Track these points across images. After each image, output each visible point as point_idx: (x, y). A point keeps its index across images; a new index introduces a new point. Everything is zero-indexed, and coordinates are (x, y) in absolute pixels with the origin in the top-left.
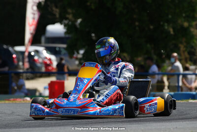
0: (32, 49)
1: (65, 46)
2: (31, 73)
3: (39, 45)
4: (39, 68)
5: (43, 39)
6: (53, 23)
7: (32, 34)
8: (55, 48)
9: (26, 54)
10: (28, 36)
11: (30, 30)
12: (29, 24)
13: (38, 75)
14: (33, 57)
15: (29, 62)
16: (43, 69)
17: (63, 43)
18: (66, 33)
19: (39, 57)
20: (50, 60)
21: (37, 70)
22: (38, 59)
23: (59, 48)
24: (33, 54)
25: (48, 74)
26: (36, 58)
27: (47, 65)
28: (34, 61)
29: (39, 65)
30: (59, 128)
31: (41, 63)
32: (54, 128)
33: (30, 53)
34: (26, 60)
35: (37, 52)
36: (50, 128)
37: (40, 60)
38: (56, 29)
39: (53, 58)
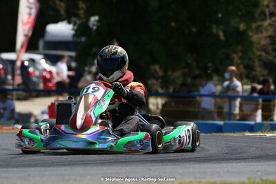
0: (26, 57)
1: (73, 54)
2: (23, 90)
3: (36, 51)
4: (36, 84)
5: (41, 44)
6: (56, 21)
7: (26, 36)
9: (19, 64)
10: (21, 39)
11: (24, 30)
12: (23, 22)
13: (34, 93)
14: (26, 68)
15: (22, 75)
16: (41, 86)
17: (69, 49)
18: (74, 36)
19: (36, 68)
20: (50, 72)
21: (31, 87)
22: (34, 72)
24: (26, 63)
25: (47, 93)
26: (31, 70)
27: (46, 80)
28: (29, 73)
29: (35, 79)
30: (64, 168)
31: (38, 77)
32: (56, 168)
33: (23, 63)
34: (18, 72)
35: (32, 61)
36: (51, 168)
37: (37, 73)
38: (61, 29)
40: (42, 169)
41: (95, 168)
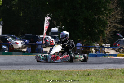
0: (46, 36)
1: (58, 36)
2: (45, 45)
4: (48, 44)
6: (54, 27)
8: (54, 36)
9: (44, 38)
10: (45, 32)
11: (46, 29)
12: (45, 27)
13: (48, 46)
14: (46, 39)
15: (45, 41)
19: (48, 39)
20: (52, 40)
23: (56, 36)
27: (51, 43)
28: (47, 41)
29: (48, 42)
30: (55, 65)
33: (45, 38)
35: (48, 37)
38: (55, 29)
39: (53, 40)
40: (50, 66)
41: (64, 65)
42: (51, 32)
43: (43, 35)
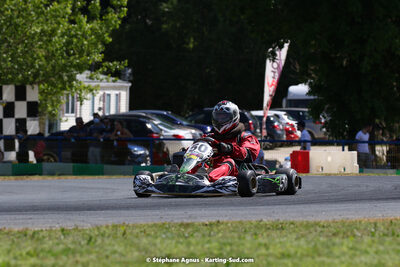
0: (271, 113)
2: (270, 141)
4: (280, 136)
5: (284, 102)
6: (297, 84)
7: (271, 96)
8: (299, 112)
9: (265, 119)
10: (267, 98)
11: (270, 91)
12: (268, 84)
13: (279, 144)
14: (272, 122)
15: (266, 128)
16: (285, 138)
19: (280, 123)
20: (292, 126)
21: (276, 138)
22: (278, 126)
23: (303, 112)
24: (272, 119)
25: (290, 143)
26: (276, 124)
27: (289, 133)
28: (274, 127)
29: (279, 132)
30: (302, 206)
31: (282, 130)
32: (297, 206)
34: (264, 126)
35: (277, 116)
37: (281, 127)
38: (300, 90)
41: (329, 205)
42: (289, 97)
43: (260, 108)
